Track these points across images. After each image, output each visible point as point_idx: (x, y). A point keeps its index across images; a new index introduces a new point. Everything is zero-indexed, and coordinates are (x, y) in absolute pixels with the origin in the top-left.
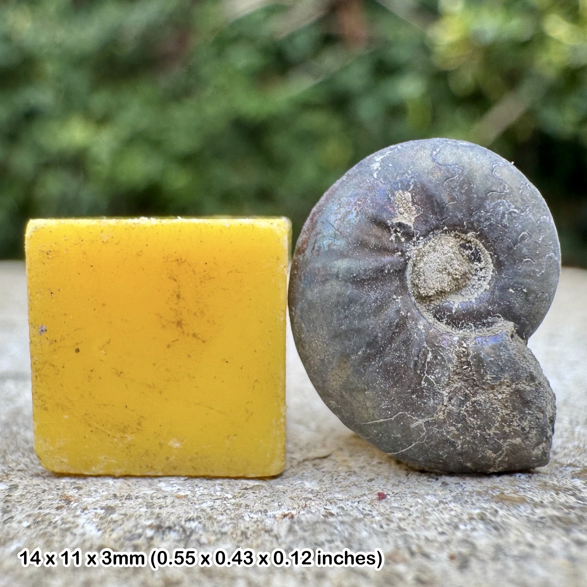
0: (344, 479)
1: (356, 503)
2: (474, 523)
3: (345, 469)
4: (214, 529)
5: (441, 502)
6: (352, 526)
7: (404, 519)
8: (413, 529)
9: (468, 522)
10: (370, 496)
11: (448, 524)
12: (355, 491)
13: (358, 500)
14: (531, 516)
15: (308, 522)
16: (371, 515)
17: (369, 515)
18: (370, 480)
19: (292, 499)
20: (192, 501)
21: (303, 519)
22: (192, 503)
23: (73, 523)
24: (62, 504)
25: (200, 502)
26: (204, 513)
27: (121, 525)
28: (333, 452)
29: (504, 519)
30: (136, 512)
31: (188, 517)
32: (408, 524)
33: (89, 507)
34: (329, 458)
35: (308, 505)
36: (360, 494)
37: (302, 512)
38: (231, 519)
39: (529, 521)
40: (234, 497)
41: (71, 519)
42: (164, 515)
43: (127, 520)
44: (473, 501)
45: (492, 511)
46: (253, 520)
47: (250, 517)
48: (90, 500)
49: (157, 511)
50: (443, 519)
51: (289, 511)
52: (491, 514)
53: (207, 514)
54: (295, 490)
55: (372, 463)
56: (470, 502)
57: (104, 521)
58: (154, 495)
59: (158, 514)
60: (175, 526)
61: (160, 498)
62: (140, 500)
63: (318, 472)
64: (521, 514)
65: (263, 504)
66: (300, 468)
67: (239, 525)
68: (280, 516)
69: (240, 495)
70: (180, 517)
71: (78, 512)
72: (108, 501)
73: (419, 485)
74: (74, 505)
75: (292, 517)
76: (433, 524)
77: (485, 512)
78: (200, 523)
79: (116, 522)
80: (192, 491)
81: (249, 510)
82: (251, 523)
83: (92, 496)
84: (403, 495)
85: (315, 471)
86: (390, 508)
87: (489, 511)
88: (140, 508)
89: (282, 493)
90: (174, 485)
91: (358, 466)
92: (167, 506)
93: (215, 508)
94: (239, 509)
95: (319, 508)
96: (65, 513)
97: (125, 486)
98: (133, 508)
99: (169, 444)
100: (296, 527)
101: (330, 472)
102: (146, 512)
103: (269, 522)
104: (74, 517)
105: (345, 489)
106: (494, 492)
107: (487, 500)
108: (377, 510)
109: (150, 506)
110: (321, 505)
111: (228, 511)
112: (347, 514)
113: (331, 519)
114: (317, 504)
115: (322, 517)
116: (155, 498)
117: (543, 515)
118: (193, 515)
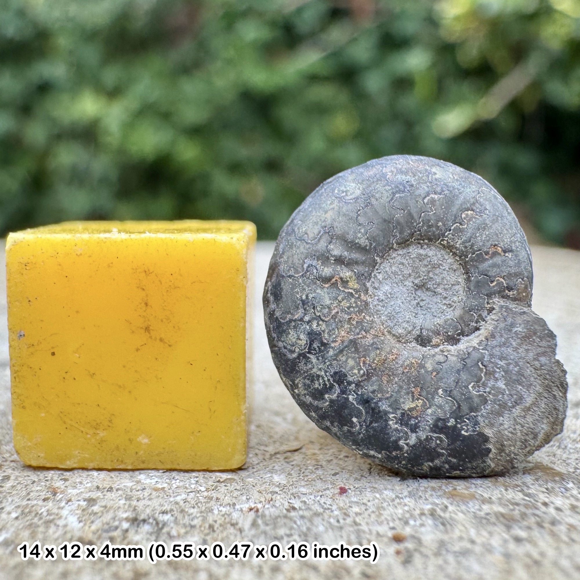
0: (311, 473)
1: (319, 497)
2: (424, 518)
3: (314, 462)
4: (184, 522)
5: (397, 497)
6: (310, 521)
7: (360, 514)
8: (367, 524)
9: (418, 517)
10: (332, 490)
11: (400, 519)
12: (319, 485)
13: (320, 493)
14: (478, 512)
15: (270, 516)
16: (331, 509)
17: (329, 509)
18: (335, 474)
19: (260, 492)
20: (168, 494)
21: (267, 513)
22: (167, 496)
23: (57, 515)
24: (49, 495)
25: (175, 495)
26: (177, 506)
27: (100, 517)
28: (304, 445)
29: (453, 515)
30: (115, 504)
31: (162, 510)
32: (364, 518)
33: (73, 499)
34: (300, 451)
35: (274, 499)
36: (324, 488)
37: (267, 506)
38: (201, 512)
39: (475, 517)
40: (207, 490)
41: (55, 511)
42: (141, 508)
43: (107, 512)
44: (427, 496)
45: (443, 506)
46: (221, 513)
47: (219, 510)
48: (75, 492)
49: (134, 503)
50: (396, 514)
51: (255, 505)
52: (441, 509)
53: (180, 507)
54: (264, 483)
55: (339, 457)
56: (424, 498)
57: (85, 513)
58: (134, 487)
59: (135, 506)
60: (149, 518)
61: (138, 491)
62: (120, 492)
63: (288, 465)
64: (469, 510)
65: (233, 497)
66: (272, 461)
67: (208, 518)
68: (247, 510)
69: (213, 488)
70: (155, 509)
71: (63, 504)
72: (91, 493)
73: (379, 480)
74: (59, 496)
75: (257, 511)
76: (386, 519)
77: (435, 507)
78: (172, 515)
79: (96, 513)
80: (169, 484)
81: (219, 503)
82: (219, 517)
83: (76, 487)
84: (363, 490)
85: (285, 464)
86: (349, 502)
87: (439, 506)
88: (119, 500)
89: (251, 486)
90: (153, 477)
91: (325, 459)
92: (144, 499)
93: (188, 501)
94: (210, 502)
95: (283, 502)
96: (50, 504)
97: (108, 478)
98: (113, 500)
99: (138, 439)
100: (260, 521)
101: (299, 466)
102: (125, 504)
103: (236, 516)
104: (59, 508)
105: (310, 483)
106: (448, 488)
107: (440, 496)
108: (337, 504)
109: (129, 498)
110: (286, 499)
111: (199, 504)
112: (309, 509)
113: (293, 514)
114: (282, 498)
115: (285, 511)
116: (134, 490)
117: (488, 511)
118: (167, 507)
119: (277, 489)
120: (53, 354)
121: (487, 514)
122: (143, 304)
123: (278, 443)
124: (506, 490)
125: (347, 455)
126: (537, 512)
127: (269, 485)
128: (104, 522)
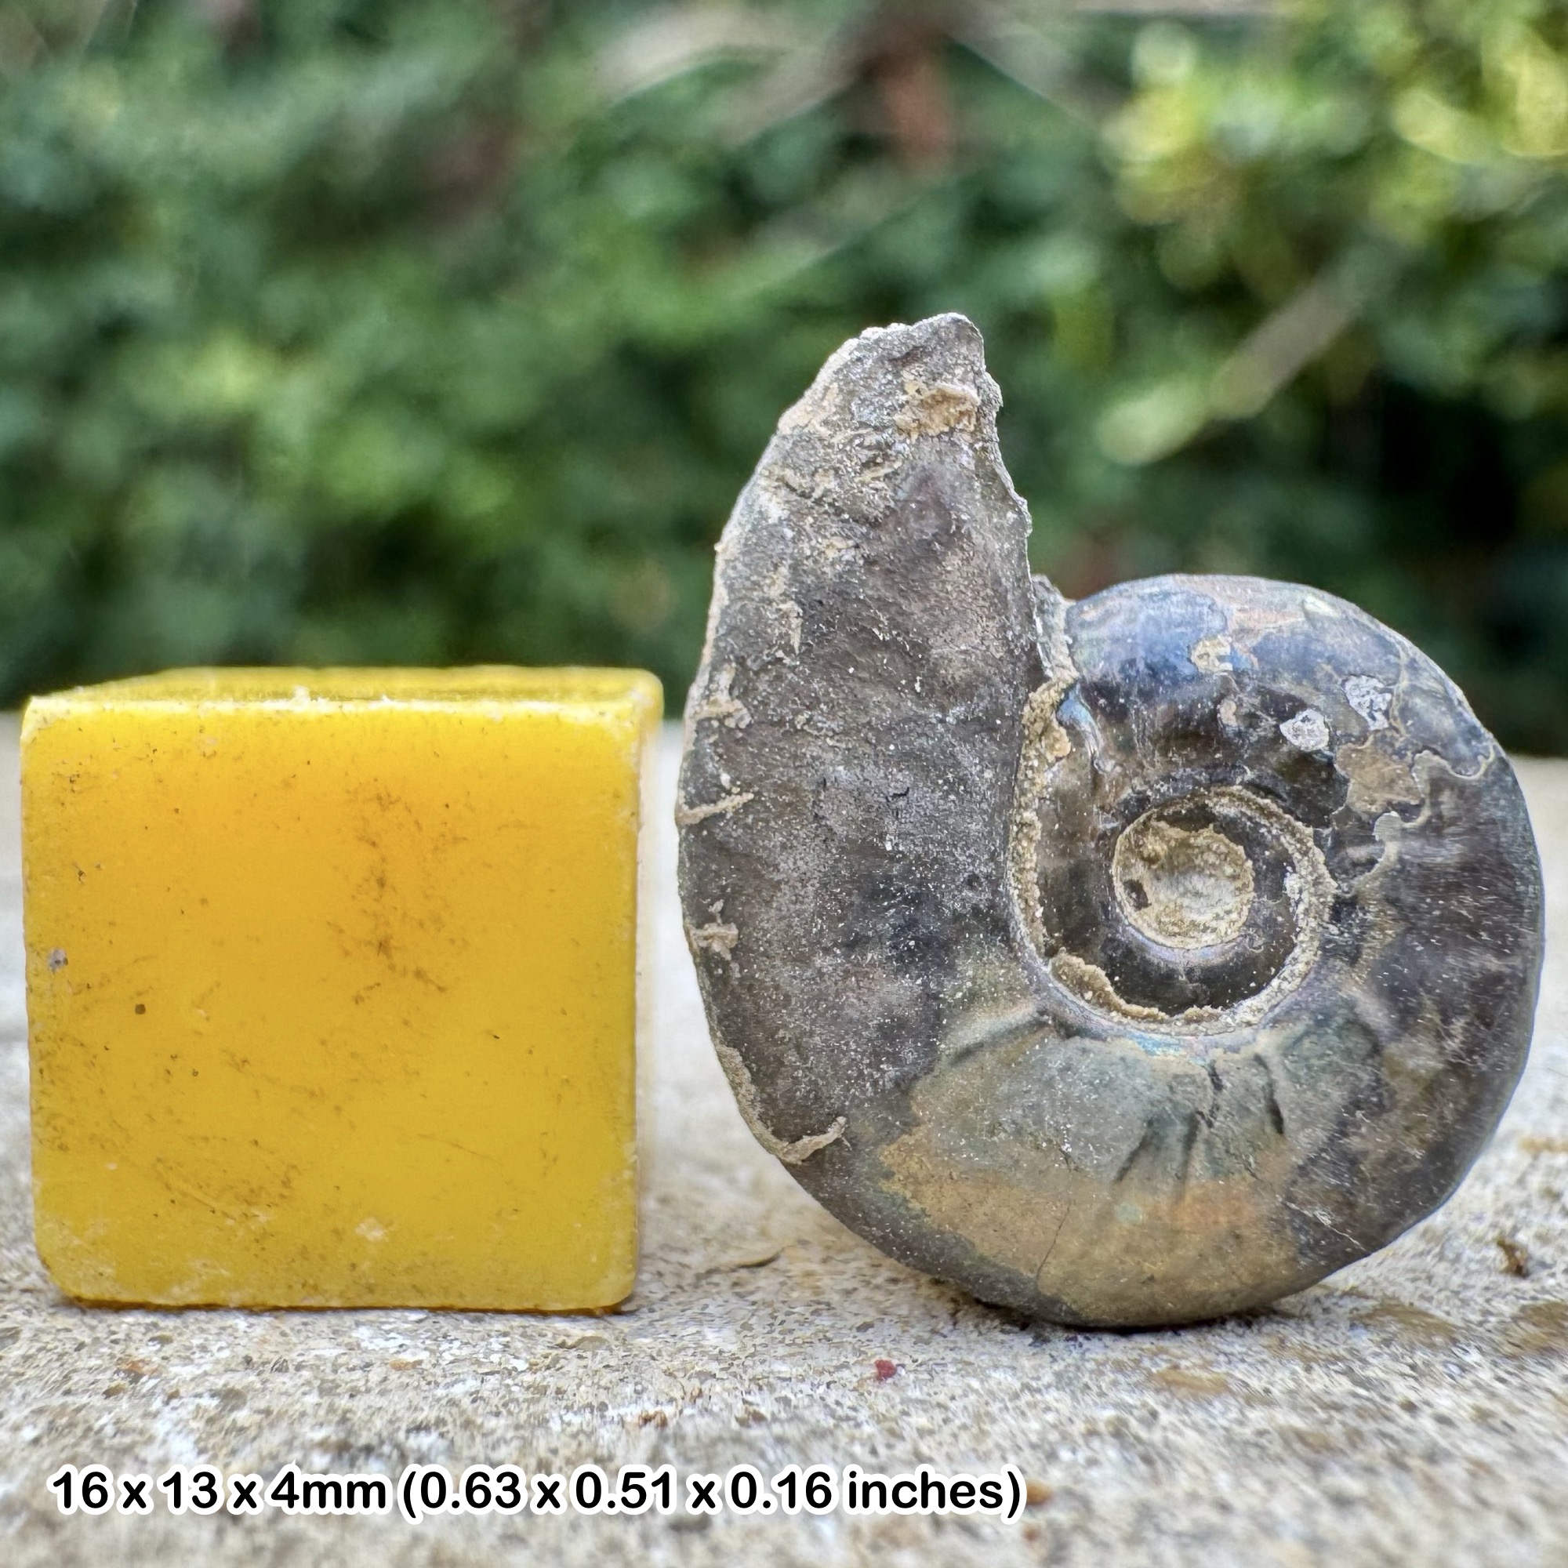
0: (801, 1324)
1: (823, 1388)
2: (1096, 1443)
3: (808, 1295)
4: (473, 1451)
5: (1026, 1387)
7: (931, 1432)
8: (950, 1458)
9: (1081, 1441)
10: (857, 1370)
11: (1033, 1447)
12: (824, 1355)
13: (827, 1378)
14: (1236, 1428)
15: (698, 1438)
16: (854, 1419)
17: (848, 1418)
18: (864, 1327)
19: (670, 1374)
20: (429, 1378)
21: (688, 1428)
22: (429, 1383)
23: (142, 1432)
24: (120, 1380)
25: (448, 1380)
26: (455, 1410)
27: (254, 1439)
28: (783, 1250)
29: (1171, 1436)
30: (292, 1404)
31: (414, 1422)
32: (940, 1444)
33: (182, 1391)
34: (773, 1265)
35: (706, 1392)
36: (835, 1363)
37: (688, 1411)
38: (517, 1427)
39: (1230, 1440)
40: (533, 1368)
41: (137, 1422)
42: (359, 1414)
43: (272, 1425)
44: (1103, 1385)
45: (1145, 1413)
46: (569, 1430)
47: (563, 1422)
48: (187, 1372)
49: (343, 1402)
50: (1025, 1434)
51: (659, 1408)
52: (1141, 1421)
53: (462, 1413)
54: (680, 1350)
55: (875, 1281)
56: (1095, 1389)
57: (216, 1428)
58: (341, 1361)
59: (346, 1412)
60: (382, 1443)
61: (353, 1369)
62: (306, 1374)
63: (741, 1303)
64: (1212, 1421)
65: (599, 1387)
66: (699, 1291)
67: (535, 1443)
68: (636, 1420)
69: (547, 1362)
70: (398, 1419)
71: (157, 1404)
72: (229, 1375)
73: (977, 1342)
74: (147, 1384)
75: (664, 1423)
76: (998, 1446)
77: (1126, 1416)
78: (442, 1435)
79: (242, 1430)
80: (432, 1352)
81: (564, 1403)
82: (564, 1439)
83: (192, 1361)
84: (938, 1369)
85: (734, 1300)
86: (902, 1402)
87: (1136, 1412)
88: (304, 1394)
89: (647, 1359)
90: (392, 1335)
91: (839, 1287)
92: (368, 1391)
93: (482, 1398)
94: (538, 1401)
95: (730, 1400)
96: (124, 1404)
97: (275, 1337)
98: (286, 1393)
99: (358, 1231)
100: (670, 1451)
101: (768, 1304)
102: (319, 1405)
103: (607, 1436)
104: (146, 1415)
105: (799, 1350)
106: (1156, 1364)
107: (1136, 1385)
108: (870, 1408)
109: (327, 1390)
110: (738, 1393)
111: (512, 1406)
112: (796, 1418)
113: (756, 1432)
114: (728, 1391)
115: (735, 1425)
116: (343, 1369)
117: (1264, 1425)
118: (427, 1414)
119: (714, 1367)
120: (141, 1009)
121: (1261, 1433)
122: (373, 884)
123: (715, 1245)
124: (1308, 1369)
125: (894, 1275)
126: (1390, 1428)
127: (694, 1355)
128: (265, 1452)
